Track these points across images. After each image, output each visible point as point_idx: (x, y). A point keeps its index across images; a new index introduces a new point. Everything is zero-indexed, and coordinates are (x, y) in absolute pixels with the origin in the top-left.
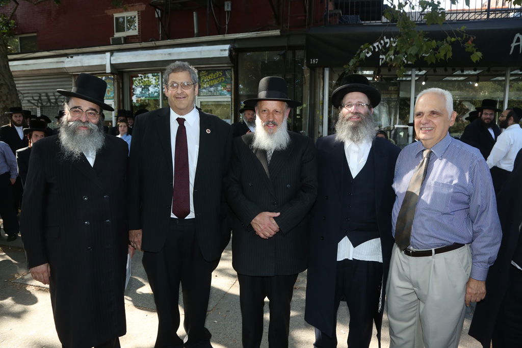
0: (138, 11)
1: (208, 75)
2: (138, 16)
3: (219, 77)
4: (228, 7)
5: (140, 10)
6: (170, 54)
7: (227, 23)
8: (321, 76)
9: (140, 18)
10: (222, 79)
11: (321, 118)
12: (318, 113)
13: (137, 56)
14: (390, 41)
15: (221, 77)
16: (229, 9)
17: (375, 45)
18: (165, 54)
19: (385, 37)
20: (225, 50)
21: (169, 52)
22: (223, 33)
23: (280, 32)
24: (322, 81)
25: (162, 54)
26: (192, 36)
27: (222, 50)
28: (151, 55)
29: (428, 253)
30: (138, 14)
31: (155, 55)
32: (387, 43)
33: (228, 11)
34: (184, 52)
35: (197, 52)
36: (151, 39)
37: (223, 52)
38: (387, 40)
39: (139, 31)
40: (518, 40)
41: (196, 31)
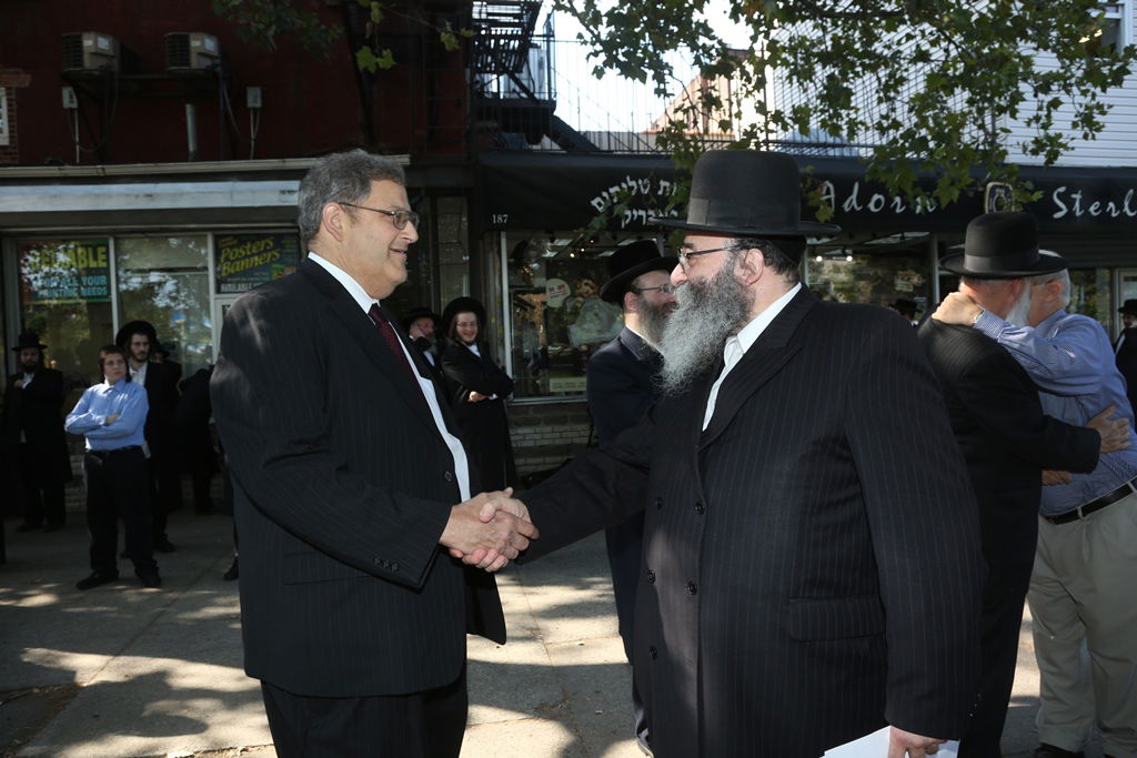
0: (8, 89)
1: (238, 246)
2: (8, 100)
3: (266, 251)
4: (254, 98)
5: (15, 85)
6: (150, 196)
7: (253, 136)
8: (496, 249)
9: (15, 107)
10: (273, 256)
11: (499, 331)
12: (493, 320)
13: (55, 196)
14: (638, 185)
15: (270, 250)
16: (258, 105)
17: (612, 190)
18: (137, 196)
19: (628, 178)
20: (291, 192)
21: (148, 192)
22: (246, 157)
23: (411, 158)
24: (497, 258)
25: (128, 195)
26: (184, 158)
27: (283, 192)
28: (98, 196)
30: (8, 94)
31: (110, 196)
32: (633, 187)
33: (255, 109)
34: (188, 193)
35: (221, 193)
36: (49, 159)
37: (287, 197)
38: (633, 183)
39: (11, 137)
40: (828, 192)
41: (192, 147)
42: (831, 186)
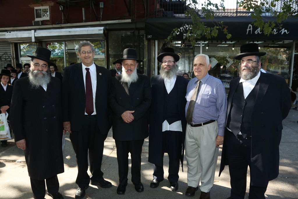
0: (49, 6)
2: (49, 9)
3: (98, 45)
4: (102, 5)
5: (51, 5)
6: (70, 32)
7: (101, 14)
8: (154, 44)
9: (51, 11)
10: (100, 46)
11: (154, 67)
12: (152, 64)
13: (51, 32)
14: (189, 26)
15: (99, 45)
16: (103, 7)
17: (181, 28)
18: (67, 32)
19: (186, 25)
20: (101, 30)
21: (69, 31)
22: (99, 21)
23: (131, 20)
24: (154, 47)
25: (65, 32)
26: (82, 21)
27: (99, 30)
28: (59, 32)
29: (200, 125)
30: (49, 8)
31: (61, 32)
32: (187, 27)
33: (102, 8)
34: (78, 31)
35: (85, 30)
36: (57, 22)
37: (100, 31)
38: (187, 26)
39: (50, 18)
40: (250, 28)
41: (84, 19)
42: (251, 26)
